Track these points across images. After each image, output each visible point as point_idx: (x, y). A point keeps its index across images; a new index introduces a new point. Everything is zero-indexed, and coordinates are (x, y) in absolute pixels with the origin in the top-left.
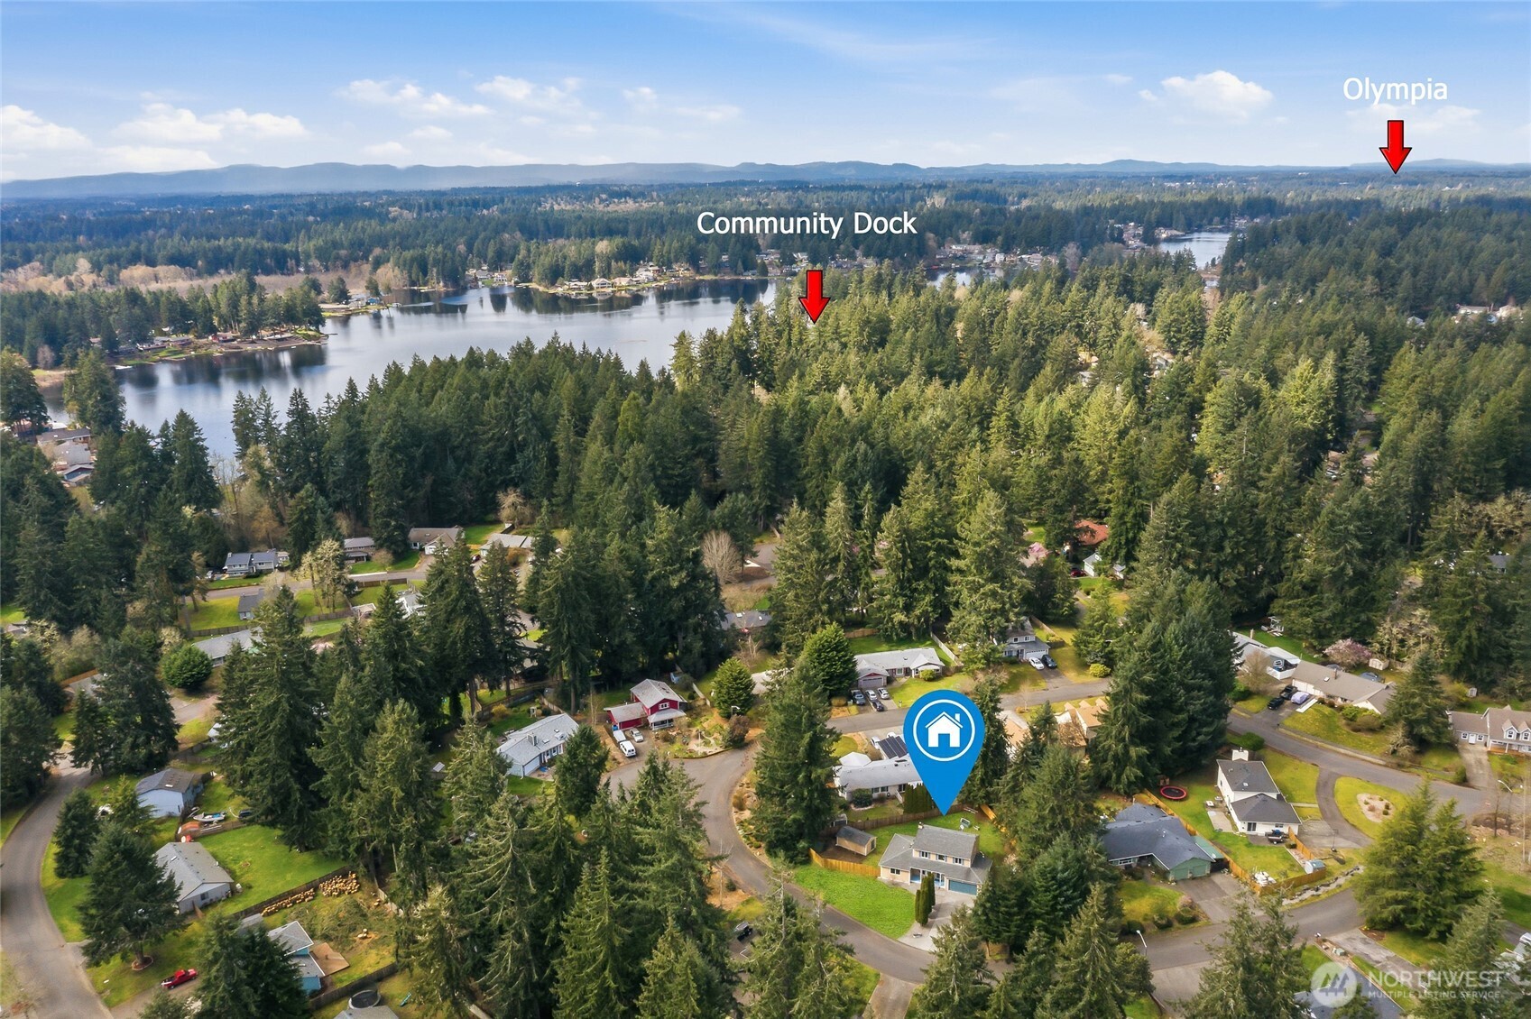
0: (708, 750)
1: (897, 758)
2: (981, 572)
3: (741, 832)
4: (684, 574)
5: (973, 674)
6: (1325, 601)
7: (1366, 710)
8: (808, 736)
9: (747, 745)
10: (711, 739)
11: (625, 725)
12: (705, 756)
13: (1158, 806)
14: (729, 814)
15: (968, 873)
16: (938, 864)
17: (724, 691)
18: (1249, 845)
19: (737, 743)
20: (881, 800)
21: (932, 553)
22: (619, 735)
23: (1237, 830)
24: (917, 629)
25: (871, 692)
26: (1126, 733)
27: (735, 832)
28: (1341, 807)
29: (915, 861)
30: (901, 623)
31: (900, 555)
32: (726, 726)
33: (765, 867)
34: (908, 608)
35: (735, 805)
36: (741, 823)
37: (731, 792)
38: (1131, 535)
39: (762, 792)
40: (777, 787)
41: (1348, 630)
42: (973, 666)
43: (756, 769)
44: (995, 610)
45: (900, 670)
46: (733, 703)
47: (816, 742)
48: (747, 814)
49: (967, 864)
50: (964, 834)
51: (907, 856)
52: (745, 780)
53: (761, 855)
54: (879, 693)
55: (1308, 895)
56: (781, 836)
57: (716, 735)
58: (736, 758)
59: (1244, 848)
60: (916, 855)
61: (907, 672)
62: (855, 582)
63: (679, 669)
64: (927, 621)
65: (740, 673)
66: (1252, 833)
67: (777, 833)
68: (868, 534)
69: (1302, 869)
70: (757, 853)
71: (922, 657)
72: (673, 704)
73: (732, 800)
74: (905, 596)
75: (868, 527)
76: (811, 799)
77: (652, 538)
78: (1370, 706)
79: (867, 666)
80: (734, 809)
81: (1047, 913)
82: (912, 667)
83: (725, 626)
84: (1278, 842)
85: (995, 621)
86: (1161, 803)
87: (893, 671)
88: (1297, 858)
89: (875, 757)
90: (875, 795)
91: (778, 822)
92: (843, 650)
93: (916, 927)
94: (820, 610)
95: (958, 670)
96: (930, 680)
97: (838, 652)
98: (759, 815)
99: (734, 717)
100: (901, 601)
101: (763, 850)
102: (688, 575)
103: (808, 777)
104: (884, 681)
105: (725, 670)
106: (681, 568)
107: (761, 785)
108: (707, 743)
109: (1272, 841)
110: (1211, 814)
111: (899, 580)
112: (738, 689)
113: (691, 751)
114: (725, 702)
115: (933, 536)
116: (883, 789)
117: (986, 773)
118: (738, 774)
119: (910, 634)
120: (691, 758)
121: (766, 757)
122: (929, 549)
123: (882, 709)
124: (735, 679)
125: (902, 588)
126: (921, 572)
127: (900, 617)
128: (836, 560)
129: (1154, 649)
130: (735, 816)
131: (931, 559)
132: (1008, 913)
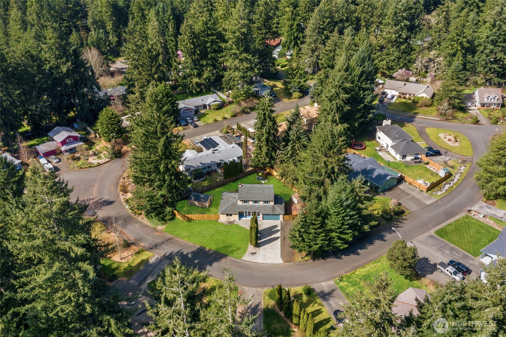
0: (100, 161)
1: (212, 149)
2: (238, 49)
3: (127, 207)
4: (69, 64)
5: (239, 103)
6: (391, 52)
7: (423, 97)
8: (163, 140)
9: (123, 154)
10: (101, 155)
11: (47, 155)
12: (99, 165)
13: (355, 153)
14: (118, 196)
15: (273, 208)
16: (255, 206)
17: (105, 126)
18: (406, 166)
19: (118, 155)
20: (209, 173)
21: (208, 45)
22: (43, 161)
23: (396, 159)
24: (205, 86)
25: (188, 119)
26: (337, 117)
27: (123, 207)
28: (435, 141)
29: (240, 207)
30: (196, 83)
31: (192, 46)
32: (109, 146)
33: (146, 226)
34: (199, 75)
35: (121, 191)
36: (127, 201)
37: (118, 183)
38: (296, 35)
39: (138, 180)
40: (146, 176)
41: (402, 65)
42: (239, 99)
43: (131, 167)
44: (247, 68)
45: (201, 106)
46: (112, 132)
47: (168, 144)
48: (129, 195)
49: (272, 203)
50: (267, 186)
51: (234, 204)
52: (125, 175)
53: (143, 219)
54: (192, 119)
55: (447, 186)
56: (153, 206)
57: (104, 152)
58: (117, 163)
59: (405, 168)
60: (240, 203)
61: (205, 107)
62: (170, 65)
63: (78, 121)
64: (209, 81)
65: (113, 114)
66: (404, 160)
67: (151, 204)
68: (173, 39)
69: (437, 174)
70: (140, 218)
71: (210, 99)
72: (76, 139)
73: (119, 188)
74: (197, 69)
75: (172, 35)
76: (171, 180)
77: (45, 44)
78: (424, 95)
79: (184, 106)
80: (121, 193)
81: (339, 228)
82: (207, 104)
83: (101, 94)
84: (419, 162)
85: (248, 74)
86: (357, 152)
87: (197, 107)
88: (432, 169)
89: (200, 150)
90: (204, 171)
91: (151, 198)
92: (170, 96)
93: (251, 248)
94: (154, 78)
95: (231, 103)
96: (217, 109)
97: (168, 98)
98: (138, 195)
99: (113, 141)
100: (195, 72)
101: (143, 216)
102: (72, 64)
103: (166, 167)
104: (193, 112)
105: (103, 116)
106: (67, 61)
107: (136, 177)
108: (99, 158)
109: (416, 163)
110: (380, 153)
111: (193, 60)
112: (112, 124)
113: (90, 163)
114: (106, 133)
115: (208, 35)
116: (208, 167)
117: (268, 149)
118: (121, 172)
119: (201, 90)
120: (91, 167)
121: (136, 158)
122: (207, 42)
123: (196, 126)
124: (110, 119)
125: (195, 65)
126: (204, 55)
127: (195, 80)
128: (158, 55)
129: (346, 70)
130: (122, 197)
131: (208, 47)
132: (315, 233)
